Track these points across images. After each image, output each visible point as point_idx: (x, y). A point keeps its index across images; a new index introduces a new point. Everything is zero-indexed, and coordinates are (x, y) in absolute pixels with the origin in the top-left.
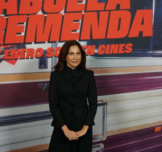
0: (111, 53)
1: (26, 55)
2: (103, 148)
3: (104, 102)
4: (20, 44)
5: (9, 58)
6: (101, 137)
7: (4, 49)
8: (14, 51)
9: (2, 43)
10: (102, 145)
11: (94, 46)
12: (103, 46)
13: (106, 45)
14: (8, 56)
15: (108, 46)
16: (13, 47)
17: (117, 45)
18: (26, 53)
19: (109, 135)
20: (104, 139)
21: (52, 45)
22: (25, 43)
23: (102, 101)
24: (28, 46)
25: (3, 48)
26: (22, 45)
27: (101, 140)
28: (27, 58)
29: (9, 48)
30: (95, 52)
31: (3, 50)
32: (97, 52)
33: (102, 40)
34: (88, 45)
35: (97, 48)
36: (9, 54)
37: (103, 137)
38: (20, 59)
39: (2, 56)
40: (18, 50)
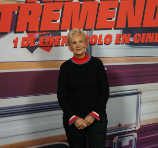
0: (146, 41)
1: (61, 42)
2: (136, 137)
3: (139, 91)
4: (55, 31)
5: (44, 45)
7: (40, 36)
8: (49, 38)
9: (37, 30)
10: (135, 135)
11: (130, 35)
12: (139, 35)
13: (142, 34)
14: (43, 43)
15: (144, 34)
16: (48, 34)
17: (153, 34)
18: (61, 41)
19: (143, 124)
20: (138, 128)
21: (87, 33)
22: (60, 31)
23: (137, 90)
24: (64, 34)
25: (38, 35)
26: (57, 33)
27: (134, 129)
28: (62, 46)
29: (44, 35)
30: (131, 40)
31: (38, 37)
32: (132, 40)
33: (137, 28)
34: (123, 33)
35: (132, 36)
36: (44, 41)
37: (136, 126)
38: (55, 46)
39: (37, 43)
40: (53, 37)
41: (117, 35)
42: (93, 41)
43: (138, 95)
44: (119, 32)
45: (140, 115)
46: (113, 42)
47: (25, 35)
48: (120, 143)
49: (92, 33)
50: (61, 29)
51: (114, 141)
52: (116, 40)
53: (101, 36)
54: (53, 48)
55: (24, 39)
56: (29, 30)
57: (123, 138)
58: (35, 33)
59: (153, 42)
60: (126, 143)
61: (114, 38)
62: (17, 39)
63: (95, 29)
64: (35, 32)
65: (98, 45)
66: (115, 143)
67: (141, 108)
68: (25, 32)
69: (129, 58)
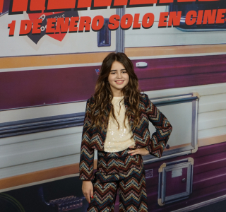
0: (205, 23)
1: (78, 26)
2: (193, 164)
3: (195, 96)
4: (70, 10)
5: (53, 30)
6: (190, 147)
7: (47, 17)
8: (60, 20)
9: (43, 8)
10: (191, 160)
11: (180, 13)
12: (193, 13)
13: (197, 11)
14: (52, 28)
15: (201, 12)
16: (59, 15)
17: (214, 11)
18: (78, 24)
19: (202, 144)
20: (194, 151)
21: (117, 12)
22: (77, 9)
23: (192, 94)
24: (82, 14)
25: (44, 16)
26: (72, 12)
27: (189, 152)
28: (81, 31)
29: (53, 16)
30: (181, 21)
31: (45, 20)
32: (184, 21)
33: (191, 3)
34: (170, 11)
35: (183, 15)
36: (53, 25)
37: (192, 148)
38: (70, 32)
39: (43, 29)
40: (66, 18)
41: (162, 14)
42: (126, 23)
43: (194, 101)
44: (164, 9)
45: (197, 131)
46: (156, 24)
47: (25, 16)
48: (169, 174)
49: (124, 11)
50: (78, 7)
51: (161, 170)
52: (160, 22)
53: (137, 16)
54: (68, 34)
55: (24, 23)
56: (31, 9)
57: (173, 166)
58: (39, 14)
59: (215, 24)
60: (177, 172)
61: (157, 18)
62: (14, 22)
63: (128, 6)
64: (40, 12)
65: (134, 29)
66: (161, 173)
67: (199, 122)
68: (25, 12)
69: (179, 48)
